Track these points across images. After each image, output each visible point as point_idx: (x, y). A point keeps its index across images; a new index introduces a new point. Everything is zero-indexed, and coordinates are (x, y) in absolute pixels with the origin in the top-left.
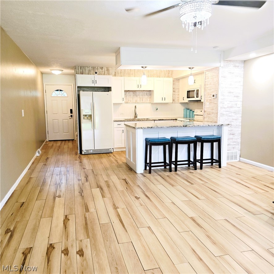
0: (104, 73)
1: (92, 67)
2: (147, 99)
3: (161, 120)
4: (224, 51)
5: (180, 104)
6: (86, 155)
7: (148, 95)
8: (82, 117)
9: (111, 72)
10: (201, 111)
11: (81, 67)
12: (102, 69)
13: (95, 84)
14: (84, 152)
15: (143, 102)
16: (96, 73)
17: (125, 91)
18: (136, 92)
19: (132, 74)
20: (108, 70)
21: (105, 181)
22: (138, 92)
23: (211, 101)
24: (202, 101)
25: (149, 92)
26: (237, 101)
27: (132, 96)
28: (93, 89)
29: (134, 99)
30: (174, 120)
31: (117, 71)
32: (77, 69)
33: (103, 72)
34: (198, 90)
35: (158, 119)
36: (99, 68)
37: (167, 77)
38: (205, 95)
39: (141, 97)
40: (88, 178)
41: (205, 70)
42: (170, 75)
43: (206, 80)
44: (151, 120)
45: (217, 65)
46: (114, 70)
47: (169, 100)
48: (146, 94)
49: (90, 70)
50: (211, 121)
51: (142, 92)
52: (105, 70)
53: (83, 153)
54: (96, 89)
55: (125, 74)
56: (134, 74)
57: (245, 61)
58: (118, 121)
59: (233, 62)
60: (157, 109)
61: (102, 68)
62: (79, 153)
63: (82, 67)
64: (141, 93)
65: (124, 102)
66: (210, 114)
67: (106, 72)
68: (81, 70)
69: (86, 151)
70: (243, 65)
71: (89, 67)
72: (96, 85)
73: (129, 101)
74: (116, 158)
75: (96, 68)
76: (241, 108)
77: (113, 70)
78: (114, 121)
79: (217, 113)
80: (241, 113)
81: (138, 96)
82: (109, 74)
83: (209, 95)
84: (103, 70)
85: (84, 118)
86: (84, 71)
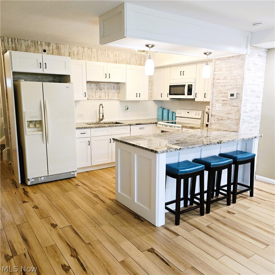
0: (53, 53)
1: (32, 42)
2: (114, 94)
3: (138, 124)
4: (252, 33)
5: (153, 102)
6: (35, 187)
7: (116, 88)
8: (25, 124)
9: (62, 51)
10: (188, 113)
11: (13, 40)
12: (49, 46)
13: (45, 69)
14: (30, 181)
15: (109, 98)
16: (45, 51)
17: (88, 82)
18: (100, 84)
19: (94, 57)
20: (58, 48)
21: (120, 262)
22: (102, 83)
23: (225, 102)
24: (196, 100)
25: (116, 85)
26: (258, 103)
27: (94, 90)
28: (35, 77)
29: (97, 94)
30: (153, 123)
31: (72, 51)
32: (6, 41)
33: (51, 51)
34: (192, 85)
35: (135, 123)
36: (44, 43)
37: (139, 65)
38: (213, 92)
39: (106, 91)
40: (79, 257)
41: (215, 58)
42: (142, 62)
43: (215, 73)
44: (127, 125)
45: (242, 51)
46: (68, 50)
47: (144, 97)
48: (112, 88)
49: (28, 46)
50: (226, 129)
51: (108, 83)
52: (54, 48)
53: (29, 183)
54: (39, 77)
55: (84, 57)
56: (96, 58)
57: (268, 49)
58: (82, 128)
59: (258, 49)
60: (128, 109)
61: (49, 44)
62: (20, 182)
63: (15, 39)
64: (107, 86)
65: (86, 98)
66: (222, 120)
67: (55, 51)
68: (14, 44)
69: (33, 180)
70: (266, 55)
71: (28, 40)
72: (46, 71)
73: (91, 97)
74: (93, 191)
75: (39, 42)
76: (260, 112)
77: (66, 49)
78: (77, 128)
79: (239, 119)
80: (260, 118)
81: (103, 90)
82: (59, 54)
83: (221, 93)
84: (51, 48)
85: (29, 126)
86: (18, 46)
